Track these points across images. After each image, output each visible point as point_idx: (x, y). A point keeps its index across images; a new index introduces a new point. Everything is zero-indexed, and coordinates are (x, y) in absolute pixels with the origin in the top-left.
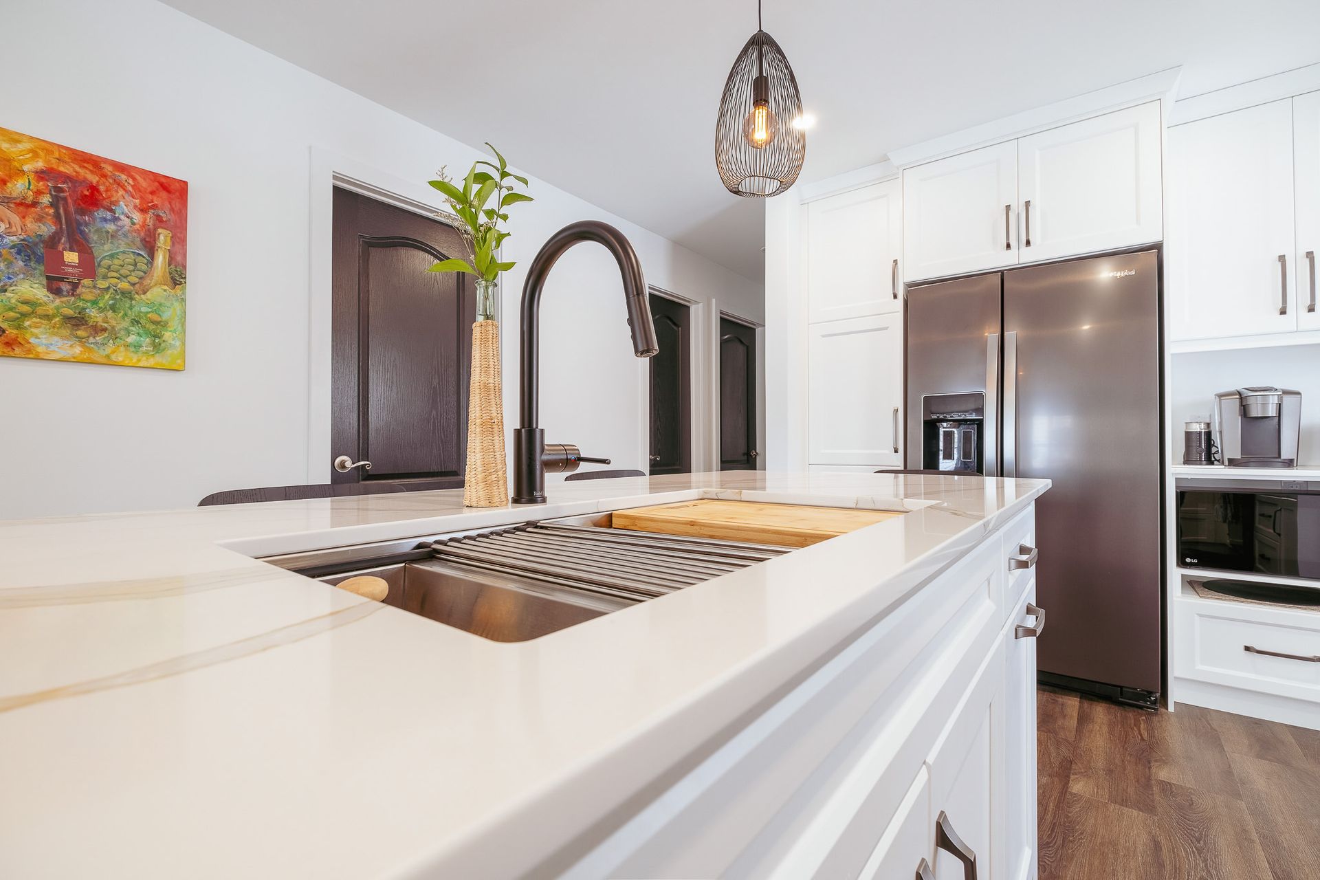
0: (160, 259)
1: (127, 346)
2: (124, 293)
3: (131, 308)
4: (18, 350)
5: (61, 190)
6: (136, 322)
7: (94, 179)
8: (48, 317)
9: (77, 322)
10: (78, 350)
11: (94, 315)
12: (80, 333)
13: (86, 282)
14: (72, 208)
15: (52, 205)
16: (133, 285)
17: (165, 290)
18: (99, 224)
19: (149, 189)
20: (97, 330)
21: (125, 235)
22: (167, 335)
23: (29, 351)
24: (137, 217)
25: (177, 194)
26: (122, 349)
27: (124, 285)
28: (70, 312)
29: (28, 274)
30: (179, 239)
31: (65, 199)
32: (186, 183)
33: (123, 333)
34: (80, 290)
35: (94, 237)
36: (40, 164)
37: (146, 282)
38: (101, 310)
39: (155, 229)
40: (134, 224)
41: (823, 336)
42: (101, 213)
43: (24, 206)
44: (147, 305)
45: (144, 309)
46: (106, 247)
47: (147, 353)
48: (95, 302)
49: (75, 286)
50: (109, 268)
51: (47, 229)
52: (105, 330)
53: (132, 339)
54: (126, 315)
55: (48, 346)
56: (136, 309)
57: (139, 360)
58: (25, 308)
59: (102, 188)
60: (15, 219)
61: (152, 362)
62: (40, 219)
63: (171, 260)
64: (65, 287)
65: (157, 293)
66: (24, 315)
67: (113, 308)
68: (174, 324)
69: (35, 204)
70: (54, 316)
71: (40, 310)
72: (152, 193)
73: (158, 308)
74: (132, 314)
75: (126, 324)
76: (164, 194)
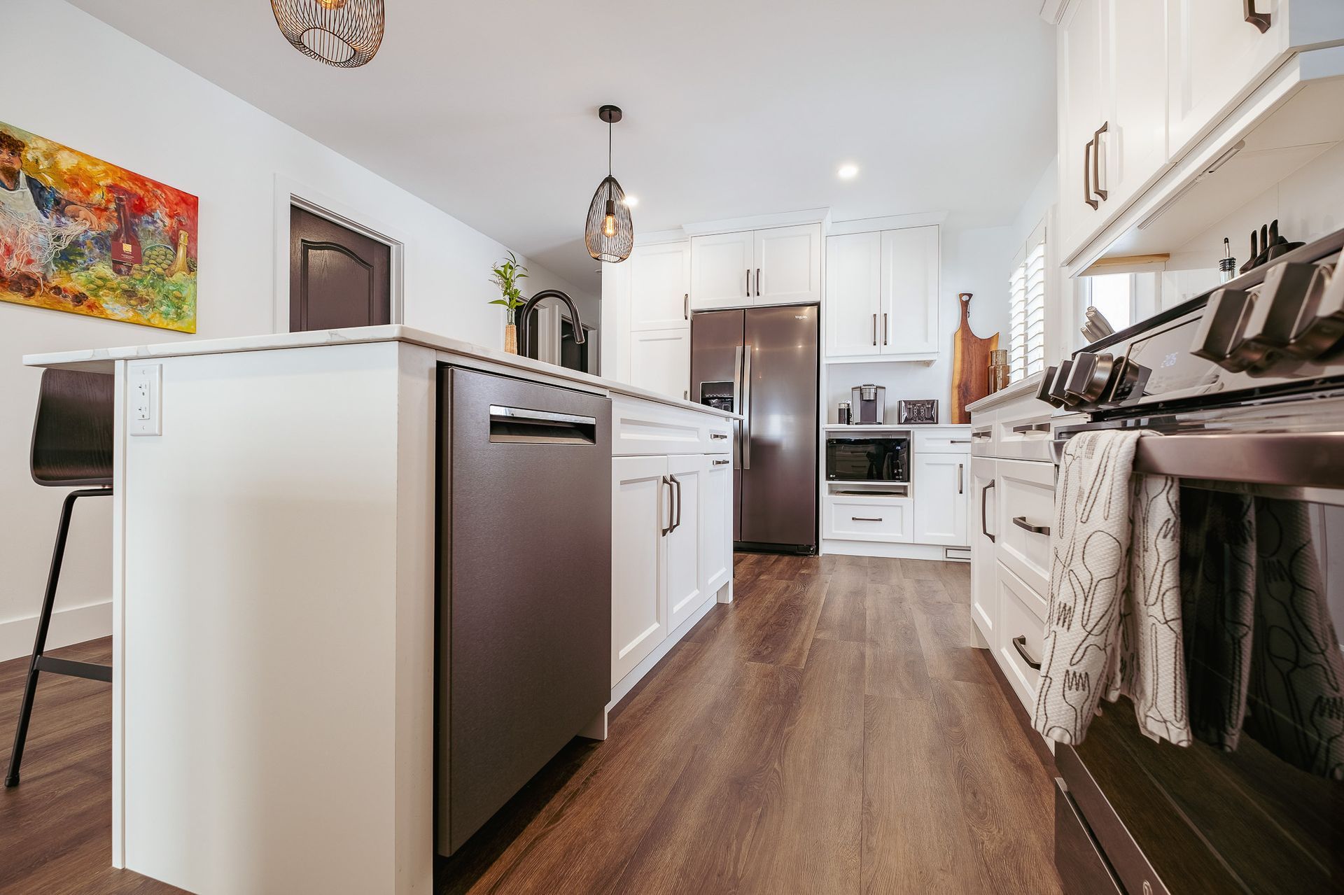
0: (181, 252)
1: (161, 313)
2: (160, 276)
3: (163, 286)
4: (95, 312)
5: (121, 200)
6: (166, 297)
7: (141, 192)
8: (113, 290)
9: (130, 294)
10: (131, 314)
11: (140, 289)
12: (133, 302)
13: (136, 266)
14: (128, 213)
15: (117, 210)
16: (165, 270)
17: (184, 275)
18: (145, 226)
19: (175, 202)
20: (143, 301)
21: (160, 234)
22: (185, 307)
23: (102, 313)
24: (167, 221)
25: (192, 206)
26: (157, 315)
27: (159, 270)
28: (126, 287)
29: (102, 258)
30: (193, 238)
31: (124, 206)
32: (197, 198)
33: (158, 303)
34: (133, 271)
35: (141, 234)
36: (109, 181)
37: (173, 268)
38: (145, 287)
39: (178, 231)
40: (165, 226)
41: (641, 341)
42: (145, 218)
43: (100, 210)
44: (173, 285)
45: (171, 288)
46: (149, 242)
47: (172, 319)
48: (141, 281)
49: (129, 268)
50: (150, 257)
51: (113, 227)
52: (147, 301)
53: (164, 308)
54: (160, 291)
55: (113, 310)
56: (166, 287)
57: (168, 324)
58: (100, 282)
59: (146, 200)
60: (95, 219)
61: (175, 326)
62: (109, 220)
63: (188, 254)
64: (124, 269)
65: (179, 277)
66: (99, 287)
67: (153, 286)
68: (189, 300)
69: (106, 209)
70: (117, 289)
71: (108, 284)
72: (176, 204)
73: (179, 287)
74: (164, 291)
75: (160, 298)
76: (183, 205)
